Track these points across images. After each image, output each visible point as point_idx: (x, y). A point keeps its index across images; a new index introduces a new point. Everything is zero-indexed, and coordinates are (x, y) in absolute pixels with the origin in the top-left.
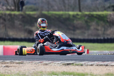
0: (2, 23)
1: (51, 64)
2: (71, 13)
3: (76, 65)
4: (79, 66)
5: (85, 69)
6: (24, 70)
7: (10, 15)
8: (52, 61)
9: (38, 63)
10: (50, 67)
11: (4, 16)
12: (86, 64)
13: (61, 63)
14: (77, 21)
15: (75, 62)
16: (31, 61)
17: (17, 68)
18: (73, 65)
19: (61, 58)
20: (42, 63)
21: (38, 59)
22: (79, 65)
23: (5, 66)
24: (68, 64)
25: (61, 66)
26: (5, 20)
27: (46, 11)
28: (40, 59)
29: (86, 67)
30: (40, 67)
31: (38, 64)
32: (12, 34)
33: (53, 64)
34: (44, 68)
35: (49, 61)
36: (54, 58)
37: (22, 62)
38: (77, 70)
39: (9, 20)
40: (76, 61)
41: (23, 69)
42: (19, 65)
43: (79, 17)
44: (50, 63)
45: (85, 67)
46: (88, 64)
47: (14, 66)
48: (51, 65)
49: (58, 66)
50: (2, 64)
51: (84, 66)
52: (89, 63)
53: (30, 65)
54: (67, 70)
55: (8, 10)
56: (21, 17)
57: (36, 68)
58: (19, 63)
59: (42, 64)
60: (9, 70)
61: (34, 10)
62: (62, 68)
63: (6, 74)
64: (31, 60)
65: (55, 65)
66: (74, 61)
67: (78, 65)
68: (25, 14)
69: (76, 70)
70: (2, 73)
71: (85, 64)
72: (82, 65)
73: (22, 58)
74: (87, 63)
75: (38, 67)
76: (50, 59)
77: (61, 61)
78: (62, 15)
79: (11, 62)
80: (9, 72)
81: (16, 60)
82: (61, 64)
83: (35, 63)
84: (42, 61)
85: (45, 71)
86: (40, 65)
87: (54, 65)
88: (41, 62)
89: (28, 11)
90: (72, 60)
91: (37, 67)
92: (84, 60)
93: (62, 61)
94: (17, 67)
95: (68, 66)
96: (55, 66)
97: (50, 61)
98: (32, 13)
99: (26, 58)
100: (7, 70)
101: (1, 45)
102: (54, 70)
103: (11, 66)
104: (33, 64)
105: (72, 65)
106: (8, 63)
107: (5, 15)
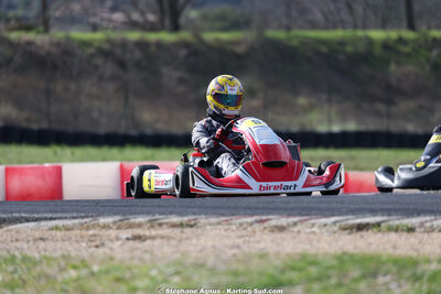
0: (114, 78)
1: (299, 227)
2: (377, 35)
3: (390, 229)
4: (400, 233)
5: (420, 242)
6: (201, 251)
7: (142, 45)
8: (301, 215)
9: (251, 224)
10: (294, 238)
11: (118, 52)
12: (428, 224)
13: (335, 223)
14: (399, 63)
15: (385, 218)
16: (225, 218)
17: (173, 242)
18: (379, 231)
19: (335, 205)
20: (266, 224)
21: (250, 208)
22: (402, 230)
23: (129, 235)
24: (360, 228)
25: (335, 232)
26: (122, 65)
27: (281, 27)
28: (257, 208)
29: (426, 235)
30: (258, 238)
31: (249, 229)
32: (151, 118)
33: (304, 228)
34: (272, 241)
35: (289, 215)
36: (310, 205)
37: (193, 223)
38: (394, 247)
39: (138, 65)
40: (389, 215)
41: (195, 246)
42: (182, 232)
43: (407, 49)
44: (295, 224)
45: (420, 236)
46: (432, 227)
47: (162, 237)
48: (299, 232)
49: (326, 234)
50: (119, 228)
51: (417, 234)
52: (436, 223)
53: (221, 230)
54: (356, 247)
55: (133, 25)
56: (183, 53)
57: (245, 242)
58: (181, 225)
59: (265, 228)
60: (146, 251)
61: (235, 25)
62: (337, 241)
63: (136, 262)
64: (223, 215)
65: (313, 232)
66: (383, 215)
67: (396, 230)
68: (202, 41)
69: (388, 246)
70: (122, 261)
71: (422, 225)
72: (411, 230)
73: (192, 207)
74: (432, 221)
75: (252, 239)
76: (293, 209)
77: (333, 215)
78: (342, 43)
79: (151, 221)
80: (147, 257)
81: (171, 213)
82: (336, 229)
83: (241, 225)
84: (264, 218)
85: (278, 253)
86: (258, 233)
87: (308, 230)
88: (262, 221)
89: (212, 29)
90: (373, 212)
91: (247, 238)
92: (418, 213)
93: (340, 215)
94: (173, 238)
95: (359, 233)
96: (312, 236)
97: (294, 216)
98: (225, 36)
99: (206, 207)
100: (137, 249)
101: (112, 159)
102: (309, 247)
103: (153, 238)
104: (234, 227)
105: (375, 230)
106: (140, 225)
107: (124, 44)
